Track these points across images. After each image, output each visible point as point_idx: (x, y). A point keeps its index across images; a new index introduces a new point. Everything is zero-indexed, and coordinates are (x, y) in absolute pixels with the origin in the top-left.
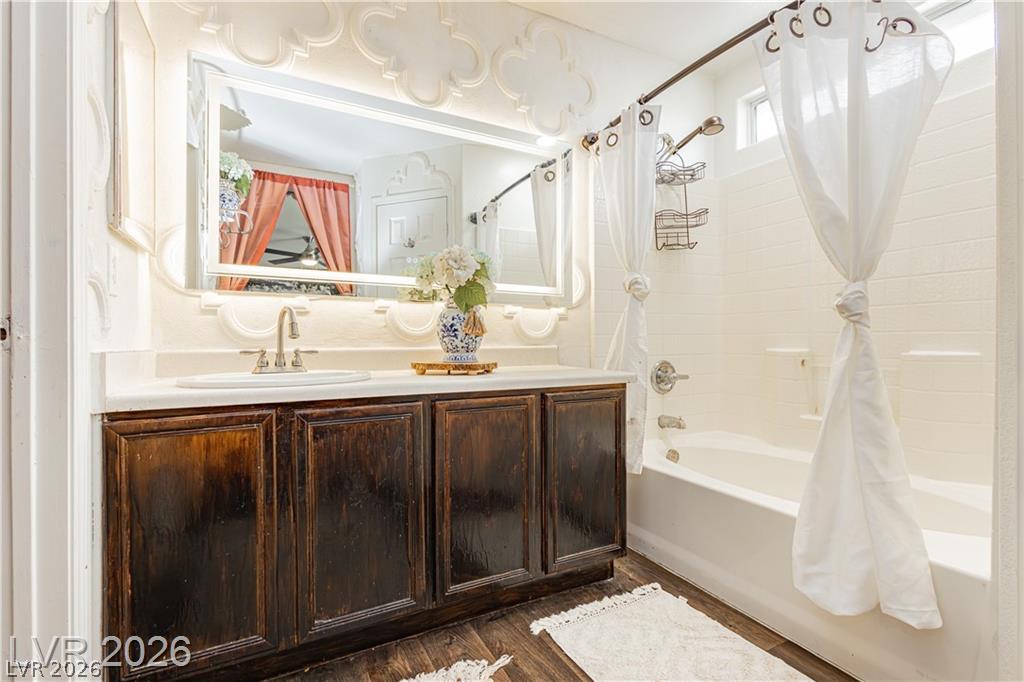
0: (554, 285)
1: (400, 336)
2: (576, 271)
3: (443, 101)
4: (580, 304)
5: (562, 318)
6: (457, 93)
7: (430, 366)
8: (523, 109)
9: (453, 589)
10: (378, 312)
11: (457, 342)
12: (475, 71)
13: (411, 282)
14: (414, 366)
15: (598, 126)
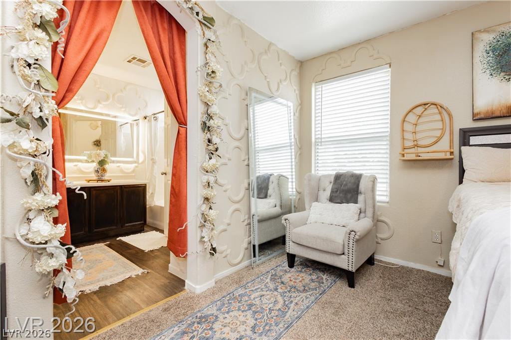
0: (133, 157)
1: (82, 172)
2: (141, 154)
3: (97, 107)
4: (142, 163)
5: (136, 167)
6: (100, 105)
7: (90, 180)
8: (123, 109)
9: (95, 230)
10: (75, 166)
11: (99, 174)
12: (107, 98)
13: (85, 158)
14: (86, 180)
15: (149, 114)
